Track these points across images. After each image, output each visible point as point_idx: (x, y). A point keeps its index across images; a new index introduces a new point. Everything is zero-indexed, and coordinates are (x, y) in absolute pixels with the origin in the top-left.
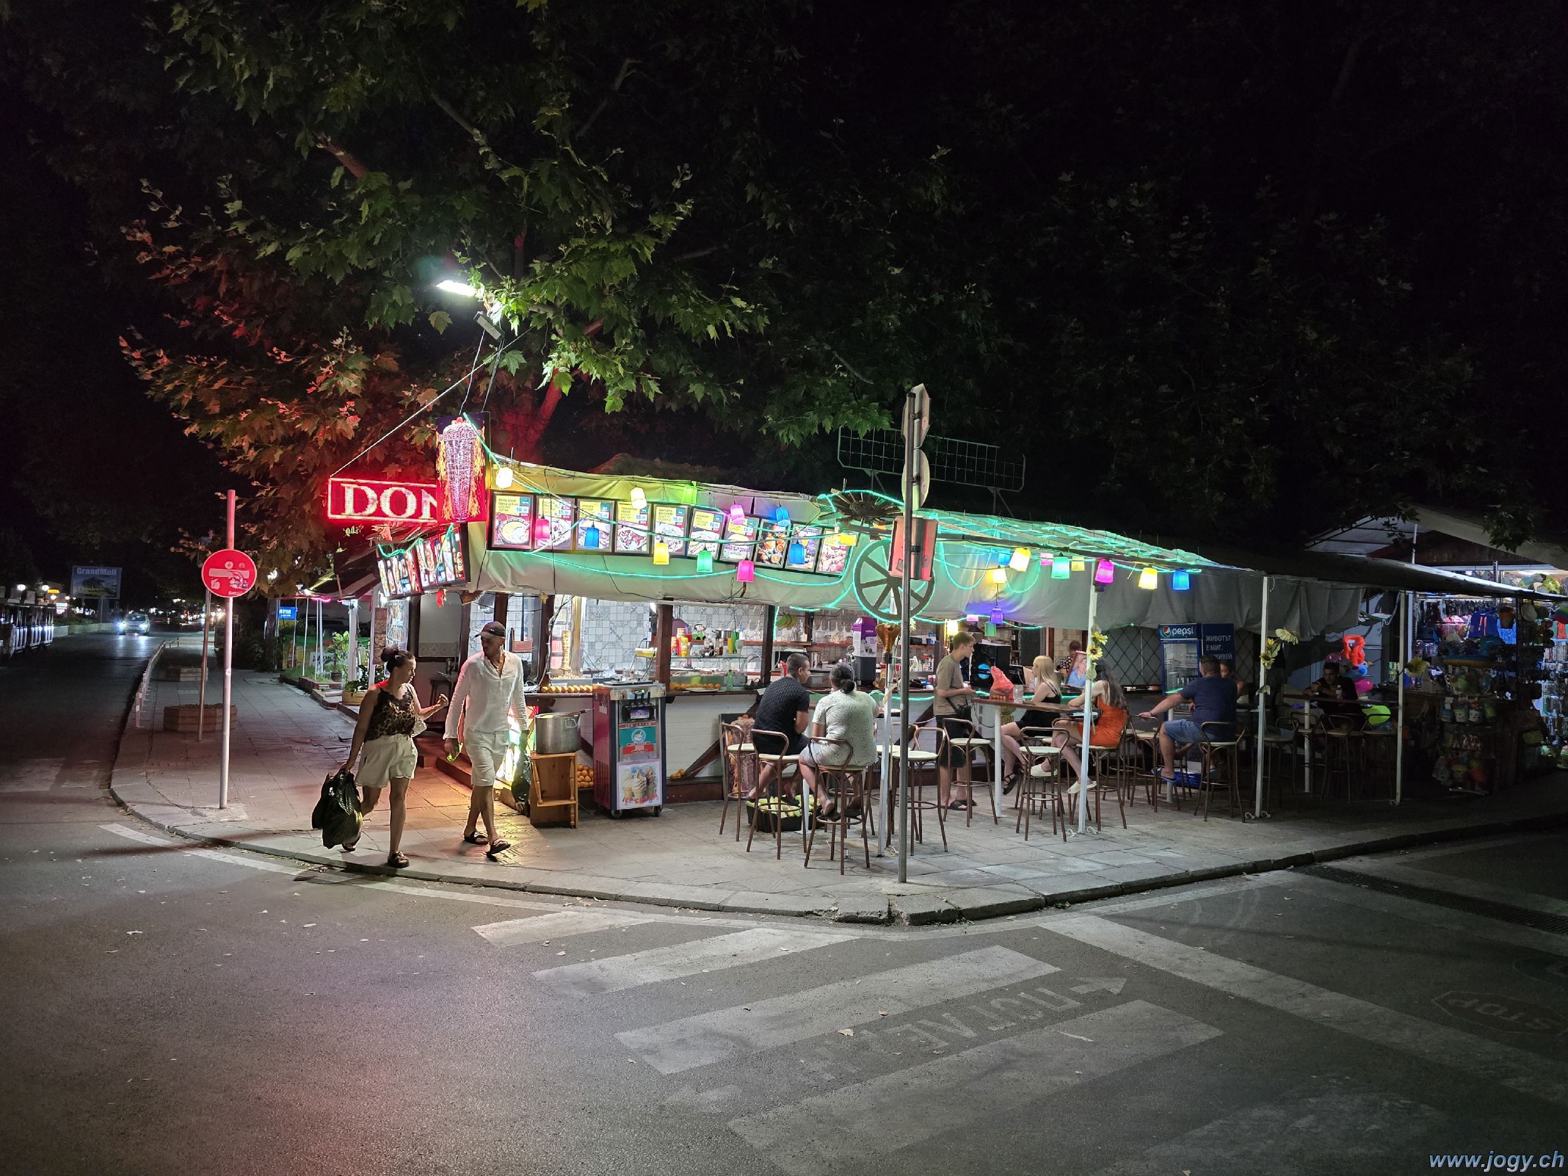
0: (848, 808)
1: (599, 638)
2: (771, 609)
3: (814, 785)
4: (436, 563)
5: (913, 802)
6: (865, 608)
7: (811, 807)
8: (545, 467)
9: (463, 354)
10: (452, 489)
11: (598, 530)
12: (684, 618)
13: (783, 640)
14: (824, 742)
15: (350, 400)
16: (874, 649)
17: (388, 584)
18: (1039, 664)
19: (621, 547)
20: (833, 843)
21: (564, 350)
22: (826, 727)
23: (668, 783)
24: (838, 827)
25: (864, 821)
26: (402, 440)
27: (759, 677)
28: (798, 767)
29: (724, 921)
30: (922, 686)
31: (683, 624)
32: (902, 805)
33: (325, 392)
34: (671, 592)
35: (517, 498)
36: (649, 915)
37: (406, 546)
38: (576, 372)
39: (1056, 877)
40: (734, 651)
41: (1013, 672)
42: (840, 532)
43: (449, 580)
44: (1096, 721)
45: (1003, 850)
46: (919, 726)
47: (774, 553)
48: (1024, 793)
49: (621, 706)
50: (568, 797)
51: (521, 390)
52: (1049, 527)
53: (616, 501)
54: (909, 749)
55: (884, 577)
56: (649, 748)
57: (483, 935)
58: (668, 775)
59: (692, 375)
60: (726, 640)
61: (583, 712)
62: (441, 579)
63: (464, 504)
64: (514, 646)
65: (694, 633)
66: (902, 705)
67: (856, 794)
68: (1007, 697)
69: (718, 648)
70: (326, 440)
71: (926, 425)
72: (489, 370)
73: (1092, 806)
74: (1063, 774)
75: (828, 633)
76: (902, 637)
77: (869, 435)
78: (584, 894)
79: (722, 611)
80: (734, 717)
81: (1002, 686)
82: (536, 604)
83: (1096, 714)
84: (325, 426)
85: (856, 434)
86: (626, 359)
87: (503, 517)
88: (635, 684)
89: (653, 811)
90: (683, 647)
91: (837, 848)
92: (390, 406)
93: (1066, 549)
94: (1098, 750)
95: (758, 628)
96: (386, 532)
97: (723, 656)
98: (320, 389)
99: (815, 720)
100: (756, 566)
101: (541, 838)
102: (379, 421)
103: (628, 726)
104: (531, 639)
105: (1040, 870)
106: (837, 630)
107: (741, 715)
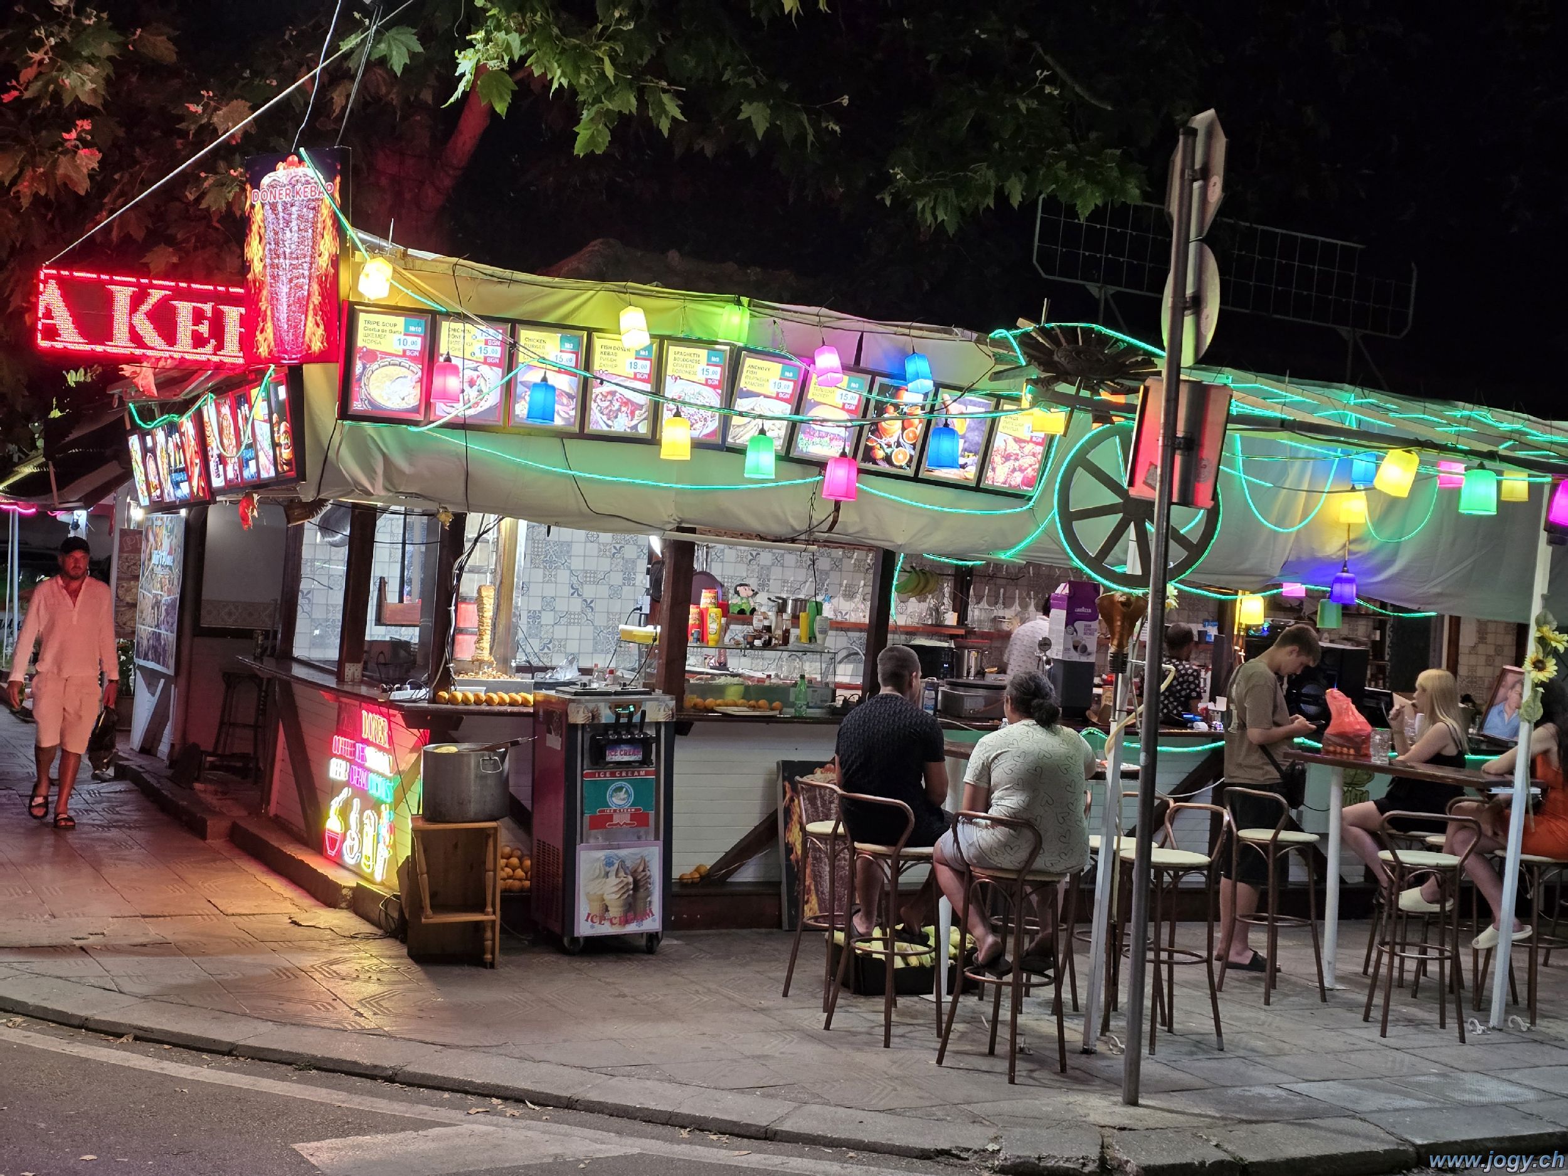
0: (1028, 953)
1: (548, 603)
2: (887, 558)
3: (960, 905)
4: (239, 444)
5: (1158, 950)
6: (1077, 563)
7: (952, 951)
8: (455, 260)
9: (301, 33)
10: (274, 299)
11: (553, 388)
12: (716, 571)
13: (909, 622)
14: (983, 822)
15: (83, 117)
16: (1092, 646)
17: (148, 484)
18: (1429, 685)
19: (598, 422)
20: (995, 1021)
21: (498, 28)
22: (989, 792)
23: (675, 889)
24: (1007, 990)
25: (1058, 981)
26: (181, 199)
27: (860, 693)
28: (933, 872)
29: (777, 1160)
30: (1185, 724)
31: (711, 582)
32: (1136, 952)
33: (35, 101)
34: (691, 515)
35: (400, 321)
36: (630, 1141)
37: (182, 408)
38: (520, 75)
39: (1440, 1109)
40: (812, 638)
41: (1371, 703)
42: (1033, 404)
43: (264, 475)
44: (1536, 807)
45: (1335, 1052)
46: (1176, 800)
47: (899, 445)
48: (1383, 943)
49: (587, 737)
50: (481, 908)
51: (412, 106)
52: (1463, 411)
53: (590, 331)
54: (1154, 845)
55: (1118, 500)
56: (639, 819)
57: (312, 1160)
58: (676, 874)
59: (746, 85)
60: (795, 618)
61: (515, 744)
62: (250, 471)
63: (298, 333)
64: (386, 613)
65: (734, 600)
66: (1142, 757)
67: (1044, 928)
68: (1358, 750)
69: (779, 632)
70: (36, 195)
71: (1216, 193)
72: (351, 64)
73: (1522, 977)
74: (1464, 911)
75: (999, 612)
76: (1148, 625)
77: (1097, 214)
78: (508, 1093)
79: (790, 559)
80: (808, 768)
81: (1348, 729)
82: (430, 529)
83: (1536, 791)
84: (34, 166)
85: (1072, 212)
86: (619, 48)
87: (371, 356)
88: (616, 693)
89: (643, 942)
90: (713, 627)
91: (1004, 1033)
92: (157, 133)
93: (1492, 456)
94: (1539, 864)
95: (859, 597)
96: (146, 378)
97: (790, 647)
98: (27, 95)
99: (968, 777)
100: (861, 471)
101: (427, 985)
102: (135, 162)
103: (603, 776)
104: (417, 600)
105: (1407, 1095)
106: (1017, 607)
107: (821, 765)
